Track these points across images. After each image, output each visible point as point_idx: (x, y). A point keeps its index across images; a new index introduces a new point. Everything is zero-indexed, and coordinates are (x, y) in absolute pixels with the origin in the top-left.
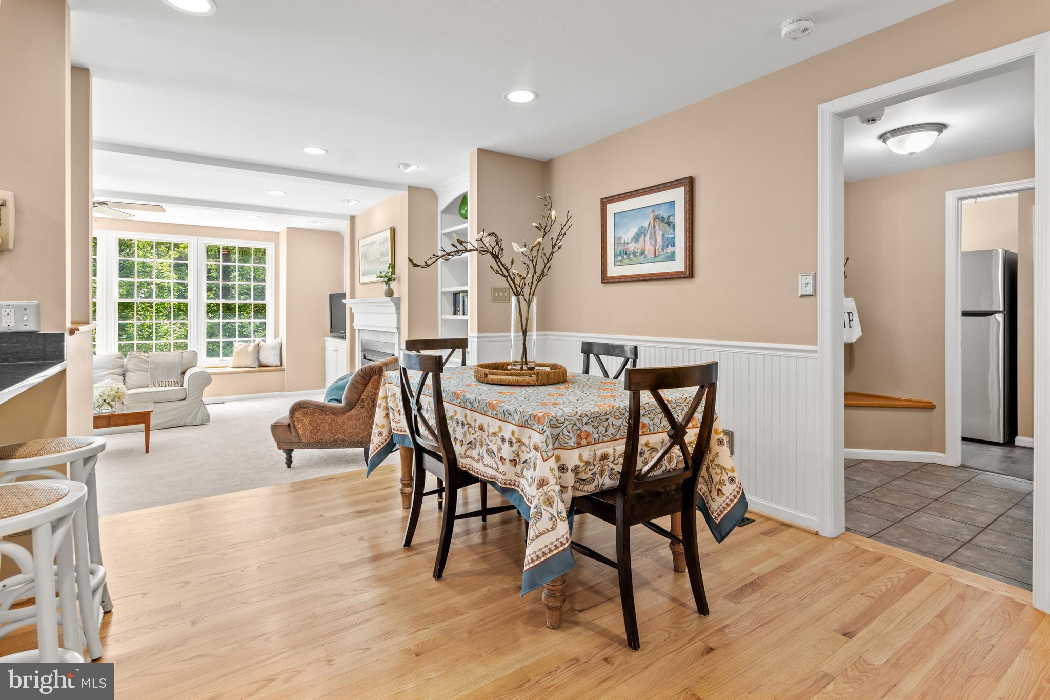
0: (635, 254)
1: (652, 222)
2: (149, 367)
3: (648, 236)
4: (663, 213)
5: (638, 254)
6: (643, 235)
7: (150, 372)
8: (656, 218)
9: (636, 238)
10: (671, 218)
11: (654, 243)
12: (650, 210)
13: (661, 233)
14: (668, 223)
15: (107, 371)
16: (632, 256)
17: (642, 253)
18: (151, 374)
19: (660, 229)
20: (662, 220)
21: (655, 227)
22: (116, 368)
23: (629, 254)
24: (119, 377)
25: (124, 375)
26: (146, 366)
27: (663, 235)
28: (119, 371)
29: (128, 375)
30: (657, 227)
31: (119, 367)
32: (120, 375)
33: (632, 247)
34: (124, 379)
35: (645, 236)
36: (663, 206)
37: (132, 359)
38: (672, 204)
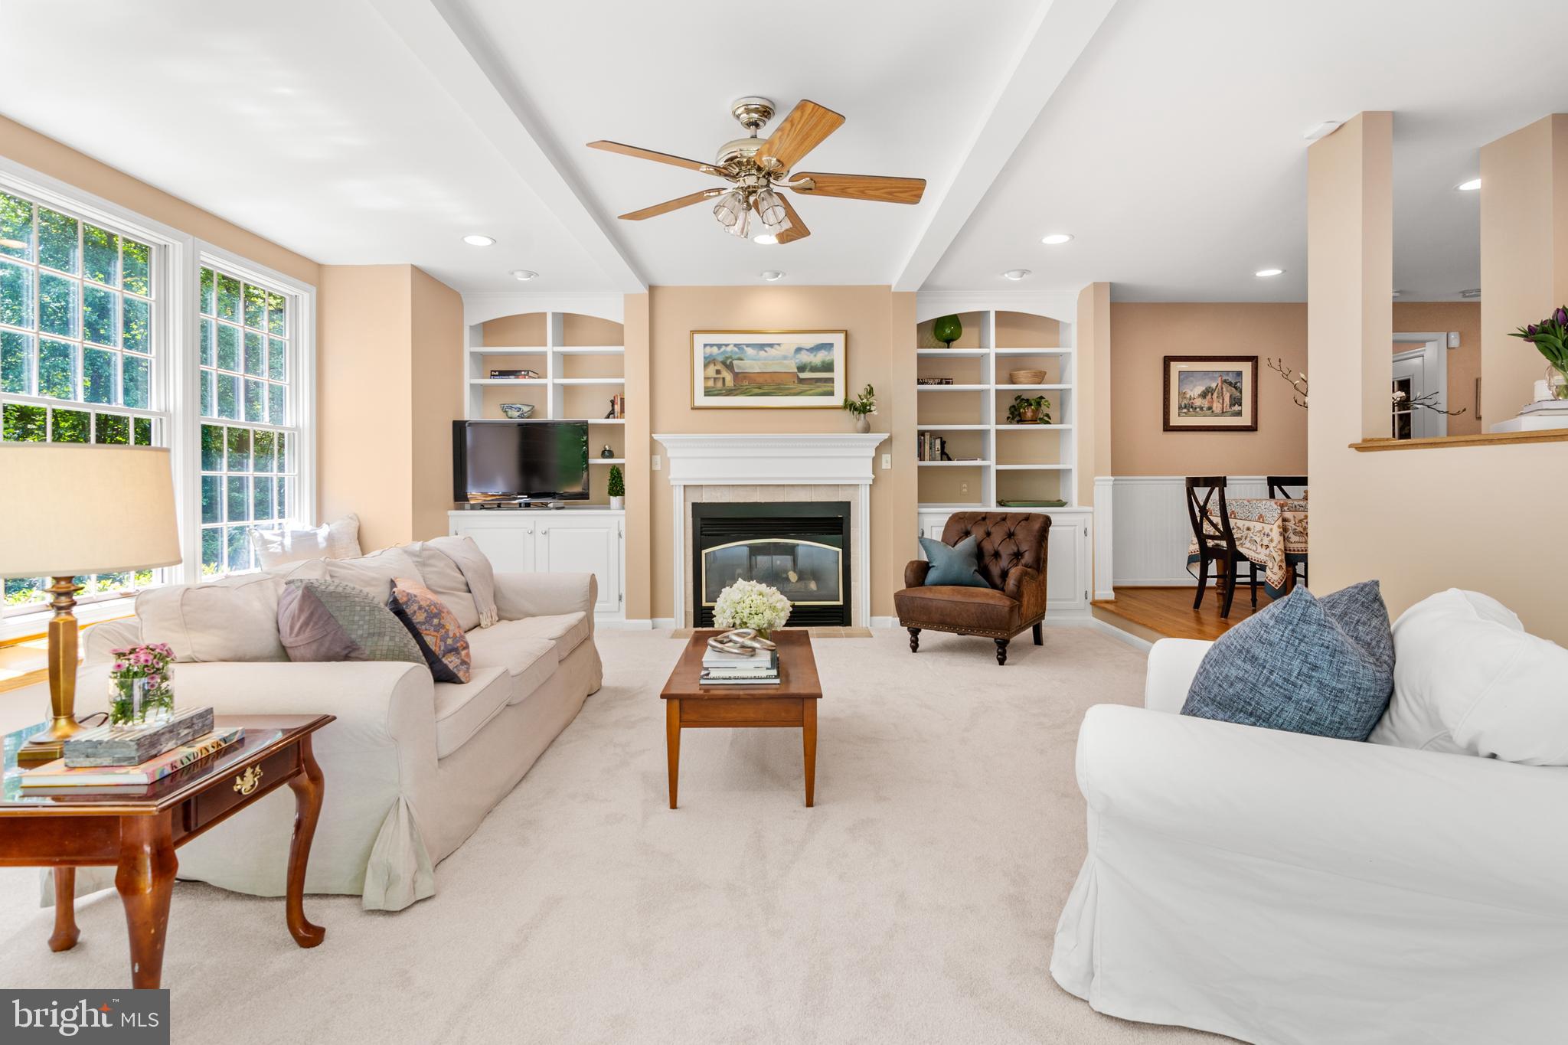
0: (1201, 408)
1: (1220, 384)
3: (1215, 395)
4: (1230, 379)
5: (1205, 409)
6: (1210, 394)
8: (1225, 381)
9: (1204, 395)
10: (1238, 384)
11: (1221, 401)
12: (1217, 375)
13: (1228, 395)
14: (1236, 388)
16: (1198, 410)
17: (1210, 408)
19: (1227, 391)
20: (1230, 384)
21: (1222, 388)
23: (1196, 408)
27: (1231, 396)
30: (1224, 389)
33: (1198, 402)
35: (1212, 395)
36: (1231, 373)
38: (1239, 374)
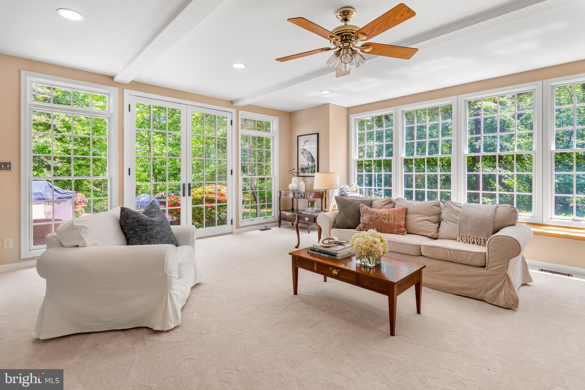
2: (458, 218)
7: (459, 224)
15: (421, 216)
18: (459, 227)
22: (431, 215)
24: (433, 225)
25: (439, 223)
26: (456, 217)
28: (434, 218)
29: (442, 223)
31: (435, 215)
32: (435, 223)
34: (439, 227)
37: (446, 208)
